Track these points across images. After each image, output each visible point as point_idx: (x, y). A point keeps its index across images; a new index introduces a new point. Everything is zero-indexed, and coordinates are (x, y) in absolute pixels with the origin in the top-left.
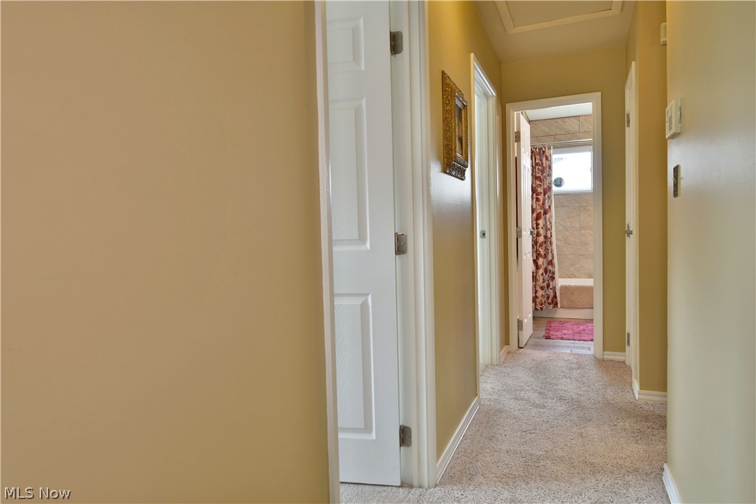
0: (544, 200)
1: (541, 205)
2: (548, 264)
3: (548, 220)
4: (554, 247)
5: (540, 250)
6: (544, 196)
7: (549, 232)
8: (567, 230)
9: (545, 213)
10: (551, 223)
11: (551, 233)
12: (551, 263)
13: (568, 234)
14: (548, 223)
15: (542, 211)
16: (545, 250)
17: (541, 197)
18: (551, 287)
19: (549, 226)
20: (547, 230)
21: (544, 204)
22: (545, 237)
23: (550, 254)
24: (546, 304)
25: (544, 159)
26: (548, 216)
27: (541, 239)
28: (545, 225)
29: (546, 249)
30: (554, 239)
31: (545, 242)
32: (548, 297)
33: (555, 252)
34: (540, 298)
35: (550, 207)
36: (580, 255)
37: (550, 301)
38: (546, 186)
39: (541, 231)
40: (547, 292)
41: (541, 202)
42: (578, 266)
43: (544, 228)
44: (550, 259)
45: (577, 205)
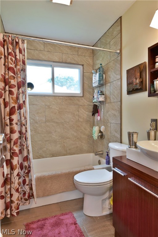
0: (18, 94)
1: (15, 99)
2: (24, 160)
3: (22, 115)
4: (29, 142)
5: (15, 148)
6: (18, 89)
7: (24, 128)
8: (37, 123)
9: (20, 107)
10: (25, 118)
11: (26, 128)
12: (26, 159)
13: (37, 126)
14: (23, 118)
15: (16, 106)
16: (20, 146)
17: (15, 90)
18: (27, 183)
19: (24, 122)
20: (22, 125)
21: (18, 98)
22: (20, 132)
23: (25, 150)
24: (23, 200)
25: (17, 51)
26: (22, 111)
27: (15, 136)
28: (20, 120)
29: (22, 145)
30: (29, 135)
31: (20, 138)
32: (24, 194)
33: (30, 148)
34: (16, 202)
35: (24, 102)
36: (46, 141)
37: (26, 197)
38: (20, 80)
39: (16, 128)
40: (24, 189)
41: (15, 96)
42: (45, 149)
43: (19, 123)
44: (25, 154)
45: (43, 104)
